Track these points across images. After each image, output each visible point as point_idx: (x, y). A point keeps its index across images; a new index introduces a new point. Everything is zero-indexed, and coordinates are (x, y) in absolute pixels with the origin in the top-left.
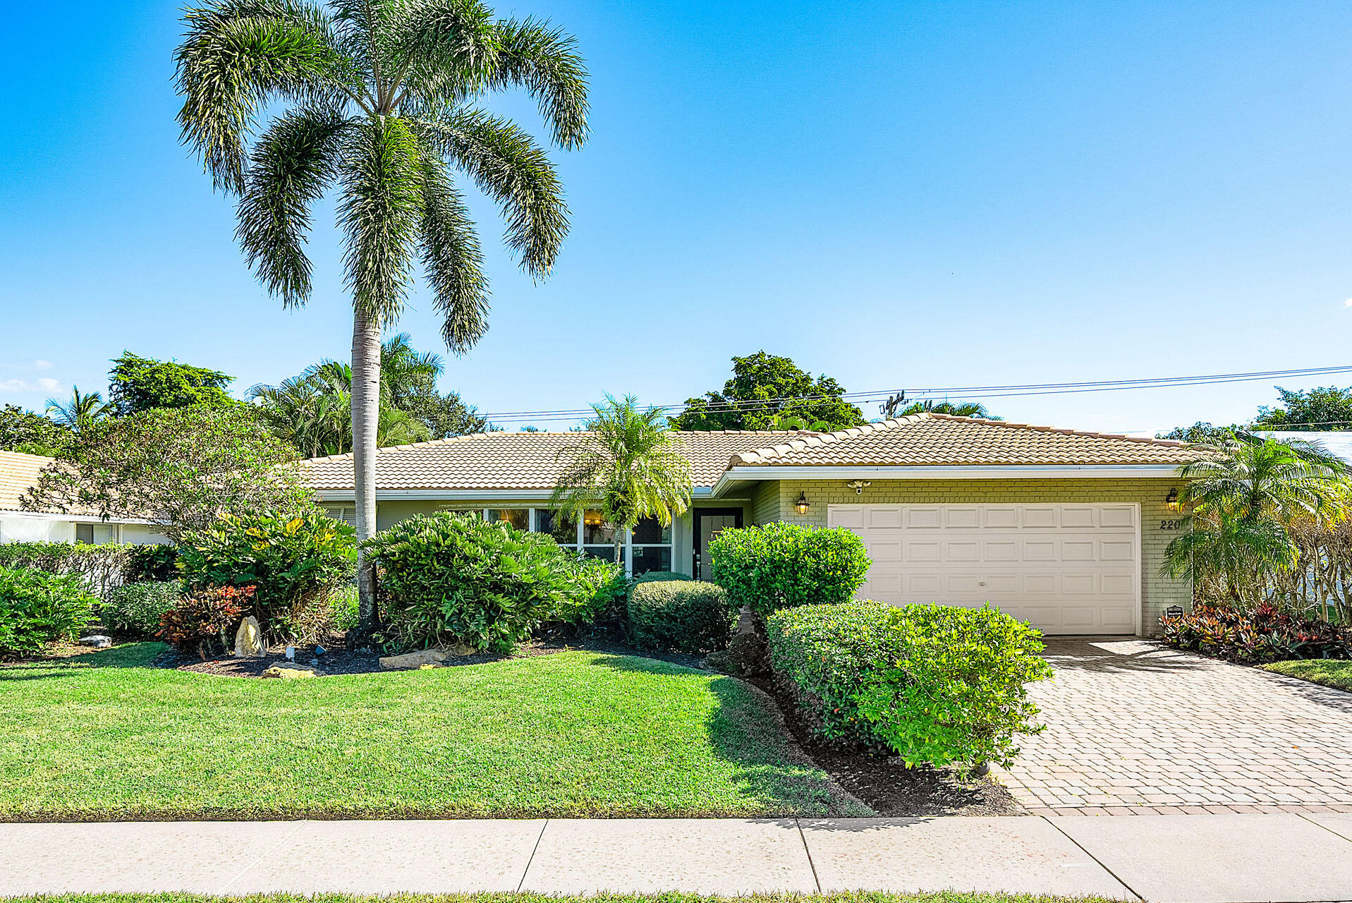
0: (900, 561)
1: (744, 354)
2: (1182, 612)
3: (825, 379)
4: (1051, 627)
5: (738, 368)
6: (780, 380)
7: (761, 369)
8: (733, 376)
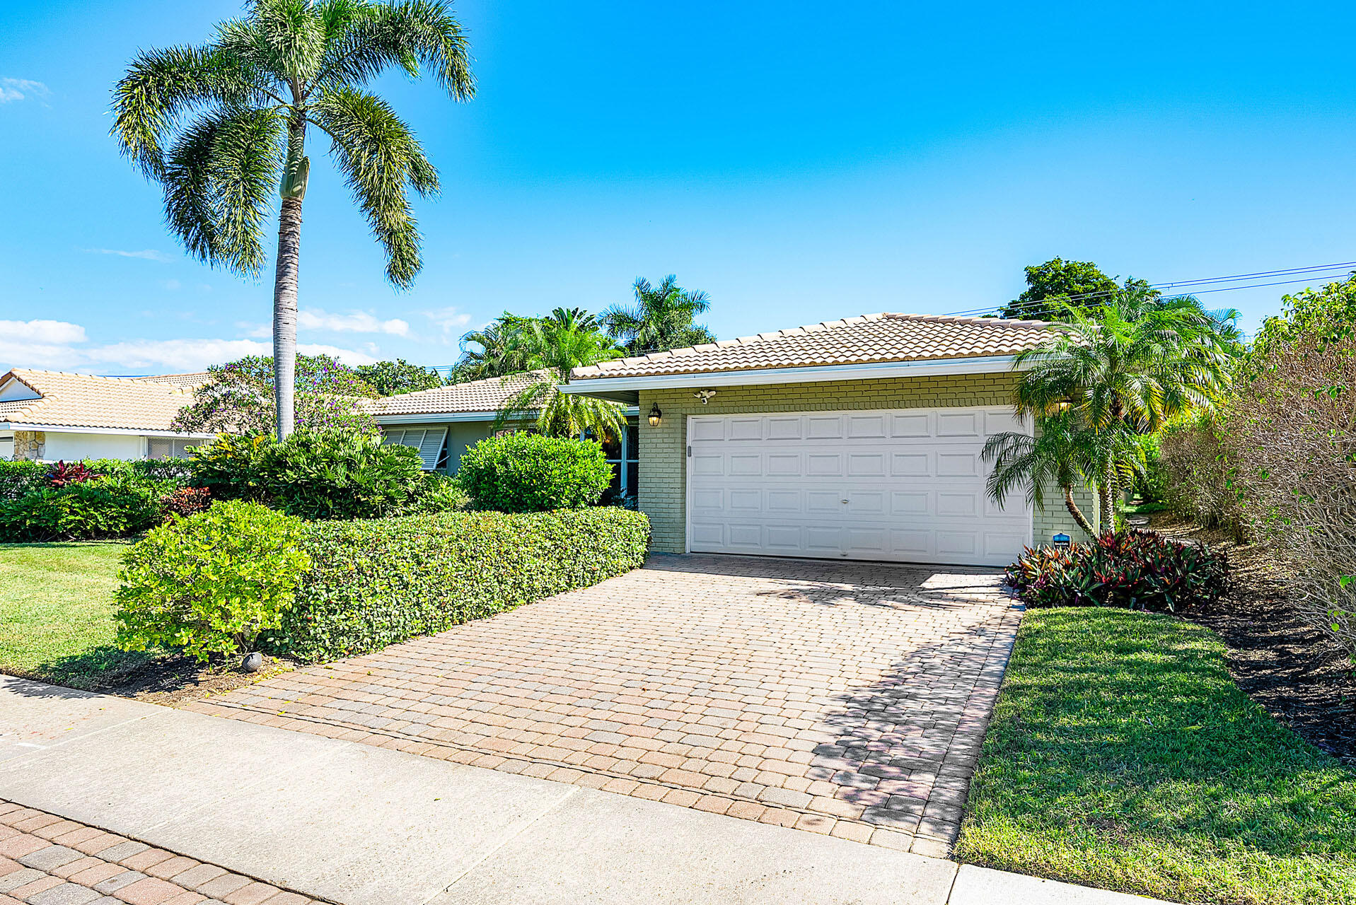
0: (760, 475)
1: (1038, 263)
2: (1068, 542)
3: (1134, 282)
4: (924, 554)
5: (1031, 278)
6: (1078, 287)
7: (1054, 277)
8: (1027, 287)
